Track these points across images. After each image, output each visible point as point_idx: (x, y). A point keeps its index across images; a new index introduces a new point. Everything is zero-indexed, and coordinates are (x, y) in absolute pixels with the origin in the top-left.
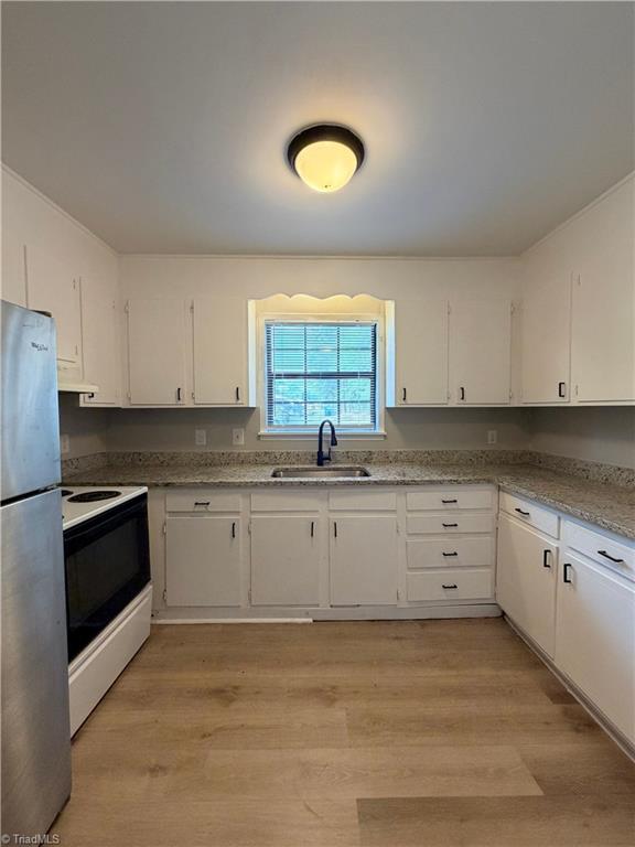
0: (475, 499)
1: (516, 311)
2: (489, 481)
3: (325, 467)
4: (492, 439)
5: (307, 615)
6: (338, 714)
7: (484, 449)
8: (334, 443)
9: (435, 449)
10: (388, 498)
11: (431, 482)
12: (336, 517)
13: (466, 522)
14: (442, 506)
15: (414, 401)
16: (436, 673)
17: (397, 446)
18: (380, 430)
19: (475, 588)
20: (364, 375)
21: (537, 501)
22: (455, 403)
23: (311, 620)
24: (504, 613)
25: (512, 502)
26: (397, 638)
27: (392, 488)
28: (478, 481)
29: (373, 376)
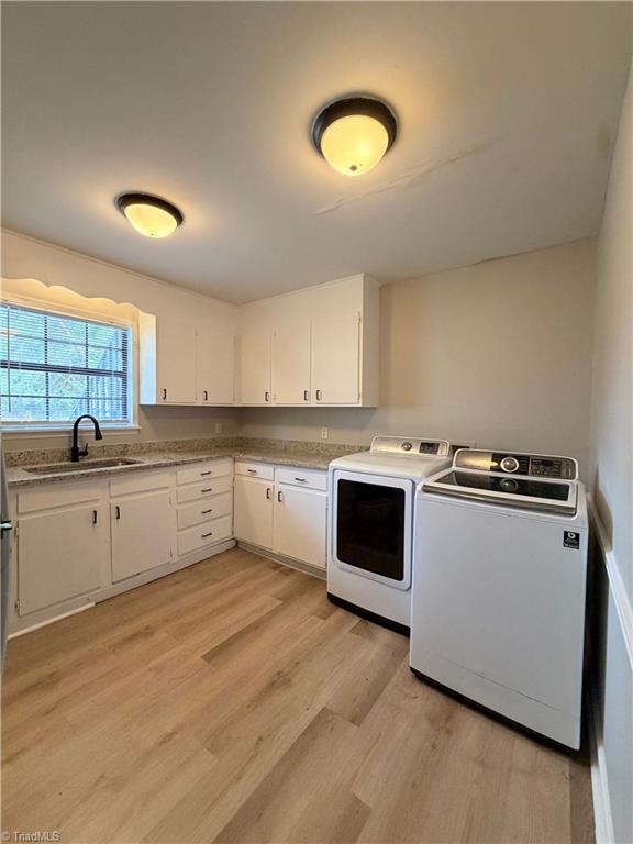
0: (221, 468)
2: (230, 456)
3: (81, 462)
4: (218, 430)
5: (89, 600)
6: (161, 636)
7: (216, 437)
8: (98, 436)
9: (181, 439)
10: (163, 478)
11: (195, 461)
13: (217, 486)
14: (202, 478)
15: (172, 400)
16: (212, 587)
17: (150, 438)
18: (132, 424)
19: (221, 531)
20: (117, 374)
21: (263, 462)
22: (201, 402)
23: (93, 604)
24: (237, 542)
25: (244, 467)
26: (177, 583)
27: (167, 469)
28: (223, 457)
29: (123, 375)
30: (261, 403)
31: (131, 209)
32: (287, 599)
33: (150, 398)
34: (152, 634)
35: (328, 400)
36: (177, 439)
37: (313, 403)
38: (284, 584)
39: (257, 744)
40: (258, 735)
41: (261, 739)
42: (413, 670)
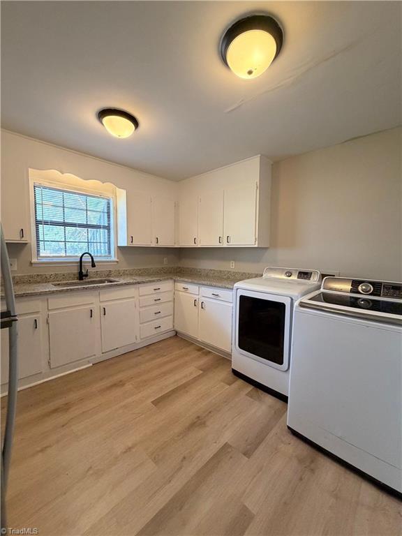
0: (166, 286)
1: (177, 206)
2: (171, 279)
3: (84, 280)
4: (166, 262)
5: (89, 362)
6: (128, 386)
7: (163, 266)
8: (93, 265)
9: (142, 268)
10: (131, 291)
11: (150, 281)
12: (103, 305)
13: (164, 298)
14: (154, 292)
15: (136, 243)
16: (159, 360)
17: (124, 267)
18: (113, 258)
19: (167, 325)
20: (104, 227)
21: (192, 283)
22: (154, 245)
23: (91, 365)
24: (177, 332)
25: (180, 286)
26: (139, 356)
27: (132, 286)
28: (167, 279)
29: (108, 228)
30: (191, 245)
31: (107, 119)
32: (206, 370)
33: (123, 242)
34: (123, 385)
35: (234, 243)
36: (139, 268)
37: (225, 245)
38: (204, 361)
39: (182, 461)
40: (182, 456)
41: (184, 458)
42: (289, 427)
